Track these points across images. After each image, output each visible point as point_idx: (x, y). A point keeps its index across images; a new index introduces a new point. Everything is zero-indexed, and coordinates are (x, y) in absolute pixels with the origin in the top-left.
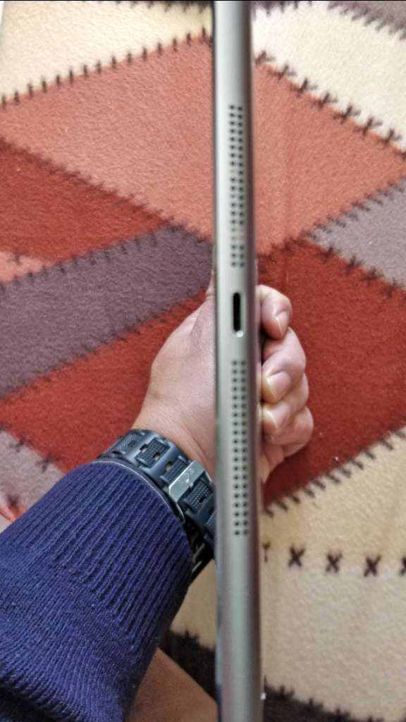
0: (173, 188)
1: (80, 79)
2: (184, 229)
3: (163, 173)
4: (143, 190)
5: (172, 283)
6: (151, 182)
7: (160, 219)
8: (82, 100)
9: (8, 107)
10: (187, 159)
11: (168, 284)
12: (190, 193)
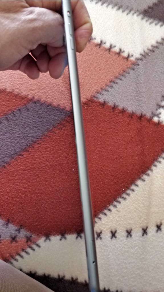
2: (40, 102)
3: (25, 78)
4: (18, 87)
5: (39, 126)
6: (21, 83)
7: (28, 99)
11: (37, 127)
12: (39, 86)
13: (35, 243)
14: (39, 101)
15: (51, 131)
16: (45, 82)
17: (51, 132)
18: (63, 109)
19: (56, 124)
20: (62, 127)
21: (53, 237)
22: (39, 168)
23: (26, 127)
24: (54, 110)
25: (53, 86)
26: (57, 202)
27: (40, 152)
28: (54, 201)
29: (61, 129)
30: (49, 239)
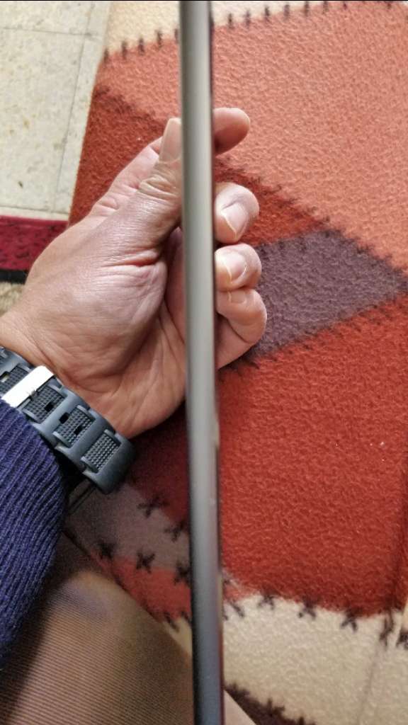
0: (330, 183)
1: (222, 30)
2: (340, 235)
3: (320, 162)
4: (294, 180)
6: (305, 172)
7: (312, 220)
8: (224, 58)
9: (128, 57)
10: (350, 147)
11: (316, 301)
12: (351, 190)
13: (234, 601)
14: (339, 231)
15: (349, 322)
16: (368, 183)
17: (347, 325)
18: (398, 271)
19: (367, 306)
20: (384, 319)
21: (282, 601)
22: (291, 413)
23: (285, 293)
24: (372, 266)
25: (389, 201)
26: (317, 515)
27: (306, 369)
28: (310, 511)
29: (379, 324)
30: (272, 604)
